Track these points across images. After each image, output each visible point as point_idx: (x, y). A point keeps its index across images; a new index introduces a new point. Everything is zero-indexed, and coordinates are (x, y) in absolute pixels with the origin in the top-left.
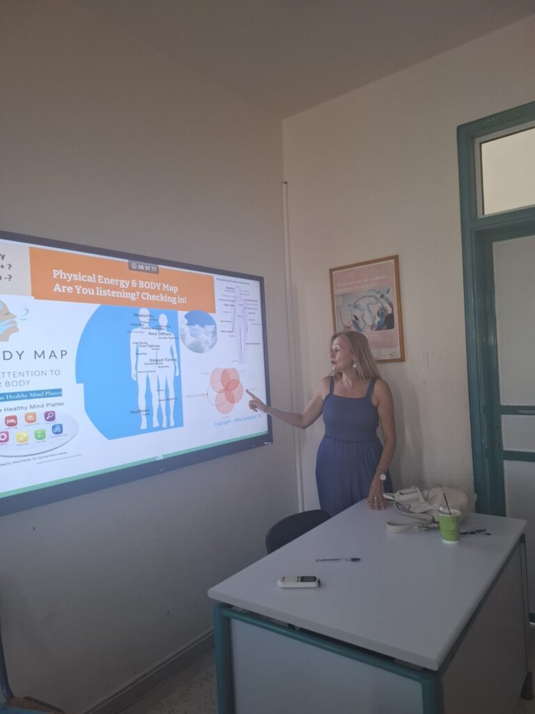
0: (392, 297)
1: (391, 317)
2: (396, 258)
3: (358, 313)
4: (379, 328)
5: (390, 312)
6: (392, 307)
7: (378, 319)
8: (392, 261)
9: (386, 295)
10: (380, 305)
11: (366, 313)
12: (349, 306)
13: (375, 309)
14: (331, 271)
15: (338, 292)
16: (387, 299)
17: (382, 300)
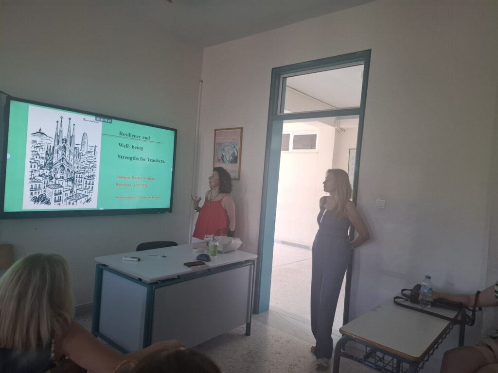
0: (238, 147)
1: (237, 157)
2: (242, 129)
3: (224, 154)
4: (231, 162)
5: (236, 155)
6: (237, 152)
7: (232, 158)
8: (240, 130)
9: (236, 146)
10: (233, 151)
11: (227, 154)
12: (221, 149)
13: (231, 152)
14: (215, 130)
15: (217, 141)
16: (236, 148)
17: (234, 149)
